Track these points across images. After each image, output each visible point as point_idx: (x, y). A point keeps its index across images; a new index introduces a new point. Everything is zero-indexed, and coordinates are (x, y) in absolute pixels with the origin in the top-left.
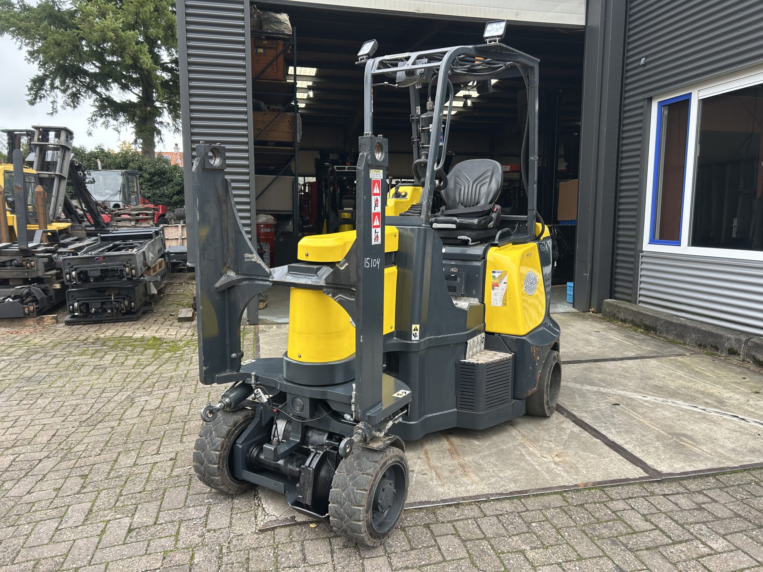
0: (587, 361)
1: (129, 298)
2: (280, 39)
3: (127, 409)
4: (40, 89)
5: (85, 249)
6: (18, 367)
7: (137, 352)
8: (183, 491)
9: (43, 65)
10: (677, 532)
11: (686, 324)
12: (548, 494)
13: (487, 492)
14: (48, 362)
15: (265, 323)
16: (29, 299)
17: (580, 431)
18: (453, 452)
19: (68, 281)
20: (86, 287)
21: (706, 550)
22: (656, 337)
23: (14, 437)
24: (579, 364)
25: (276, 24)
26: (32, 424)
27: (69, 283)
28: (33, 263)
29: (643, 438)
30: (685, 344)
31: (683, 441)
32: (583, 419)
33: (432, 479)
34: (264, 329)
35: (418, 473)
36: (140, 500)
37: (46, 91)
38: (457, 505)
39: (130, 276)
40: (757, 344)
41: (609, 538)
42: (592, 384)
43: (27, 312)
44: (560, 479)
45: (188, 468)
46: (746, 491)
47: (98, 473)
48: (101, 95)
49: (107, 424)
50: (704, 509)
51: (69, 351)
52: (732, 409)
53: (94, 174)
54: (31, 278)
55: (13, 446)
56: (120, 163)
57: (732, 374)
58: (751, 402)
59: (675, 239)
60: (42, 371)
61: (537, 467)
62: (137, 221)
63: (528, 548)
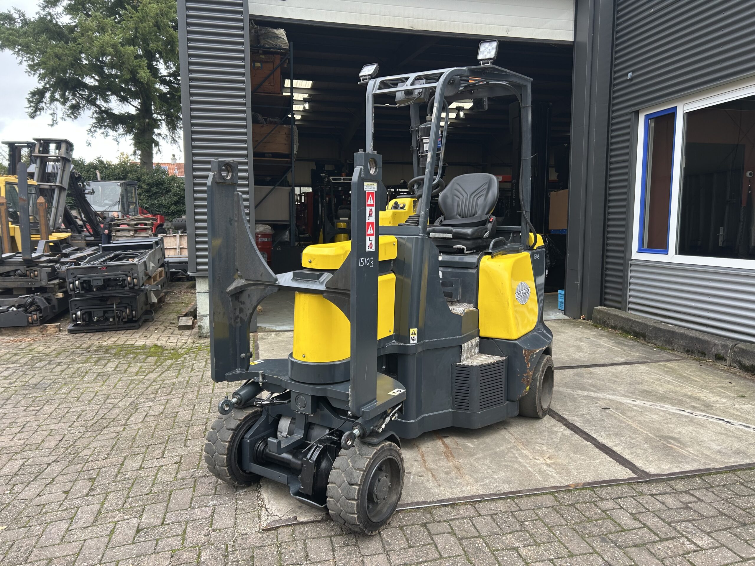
0: (578, 367)
1: (130, 307)
2: (277, 53)
3: (131, 415)
4: (40, 101)
5: (88, 258)
6: (24, 374)
7: (139, 359)
8: (188, 493)
9: (42, 77)
10: (664, 530)
11: (674, 330)
12: (541, 494)
13: (482, 493)
14: (53, 369)
15: (264, 331)
16: (32, 308)
17: (571, 434)
18: (449, 454)
19: (71, 290)
20: (89, 295)
21: (692, 547)
22: (646, 343)
23: (22, 442)
24: (570, 370)
25: (273, 39)
26: (40, 429)
27: (73, 292)
28: (36, 273)
29: (632, 441)
30: (673, 350)
31: (670, 443)
32: (574, 423)
33: (428, 481)
34: (263, 337)
35: (414, 475)
36: (147, 501)
37: (46, 103)
38: (453, 505)
39: (132, 285)
40: (743, 350)
41: (599, 535)
42: (583, 389)
43: (30, 321)
44: (551, 480)
45: (193, 470)
46: (731, 490)
47: (105, 476)
48: (100, 107)
49: (112, 429)
50: (691, 508)
51: (72, 359)
52: (718, 412)
53: (93, 185)
54: (34, 288)
55: (21, 451)
56: (119, 174)
57: (718, 379)
58: (737, 406)
59: (663, 248)
60: (47, 378)
61: (530, 468)
62: (136, 231)
63: (521, 546)
